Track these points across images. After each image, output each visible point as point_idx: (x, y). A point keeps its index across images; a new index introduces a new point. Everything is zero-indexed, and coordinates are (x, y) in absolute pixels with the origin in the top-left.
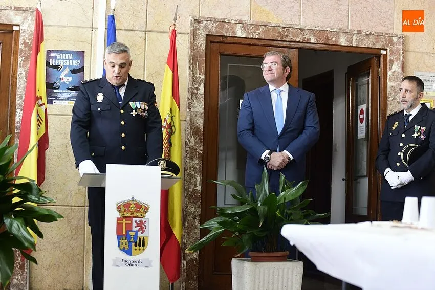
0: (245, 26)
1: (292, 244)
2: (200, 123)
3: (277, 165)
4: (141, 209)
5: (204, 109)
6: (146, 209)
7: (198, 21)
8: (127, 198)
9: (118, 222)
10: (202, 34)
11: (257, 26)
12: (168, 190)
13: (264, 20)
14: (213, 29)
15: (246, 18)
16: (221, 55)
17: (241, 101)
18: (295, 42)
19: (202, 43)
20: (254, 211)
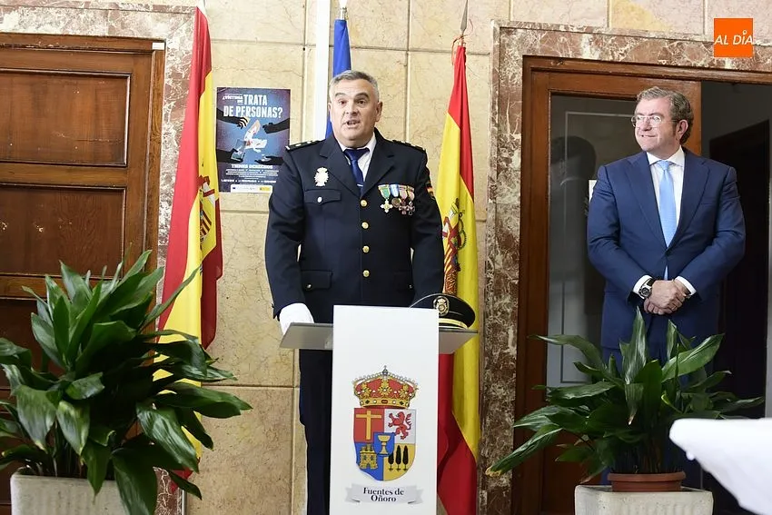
0: (597, 38)
1: (690, 456)
2: (514, 225)
3: (664, 305)
4: (402, 390)
5: (522, 198)
6: (411, 391)
7: (507, 30)
8: (373, 370)
9: (358, 416)
10: (515, 54)
11: (621, 37)
12: (453, 354)
13: (636, 26)
14: (537, 45)
15: (598, 23)
16: (553, 94)
17: (592, 183)
18: (695, 68)
19: (515, 72)
20: (617, 394)
